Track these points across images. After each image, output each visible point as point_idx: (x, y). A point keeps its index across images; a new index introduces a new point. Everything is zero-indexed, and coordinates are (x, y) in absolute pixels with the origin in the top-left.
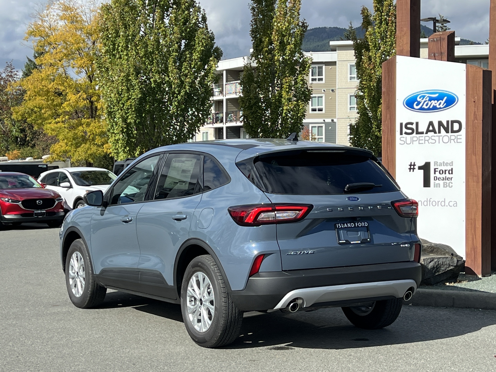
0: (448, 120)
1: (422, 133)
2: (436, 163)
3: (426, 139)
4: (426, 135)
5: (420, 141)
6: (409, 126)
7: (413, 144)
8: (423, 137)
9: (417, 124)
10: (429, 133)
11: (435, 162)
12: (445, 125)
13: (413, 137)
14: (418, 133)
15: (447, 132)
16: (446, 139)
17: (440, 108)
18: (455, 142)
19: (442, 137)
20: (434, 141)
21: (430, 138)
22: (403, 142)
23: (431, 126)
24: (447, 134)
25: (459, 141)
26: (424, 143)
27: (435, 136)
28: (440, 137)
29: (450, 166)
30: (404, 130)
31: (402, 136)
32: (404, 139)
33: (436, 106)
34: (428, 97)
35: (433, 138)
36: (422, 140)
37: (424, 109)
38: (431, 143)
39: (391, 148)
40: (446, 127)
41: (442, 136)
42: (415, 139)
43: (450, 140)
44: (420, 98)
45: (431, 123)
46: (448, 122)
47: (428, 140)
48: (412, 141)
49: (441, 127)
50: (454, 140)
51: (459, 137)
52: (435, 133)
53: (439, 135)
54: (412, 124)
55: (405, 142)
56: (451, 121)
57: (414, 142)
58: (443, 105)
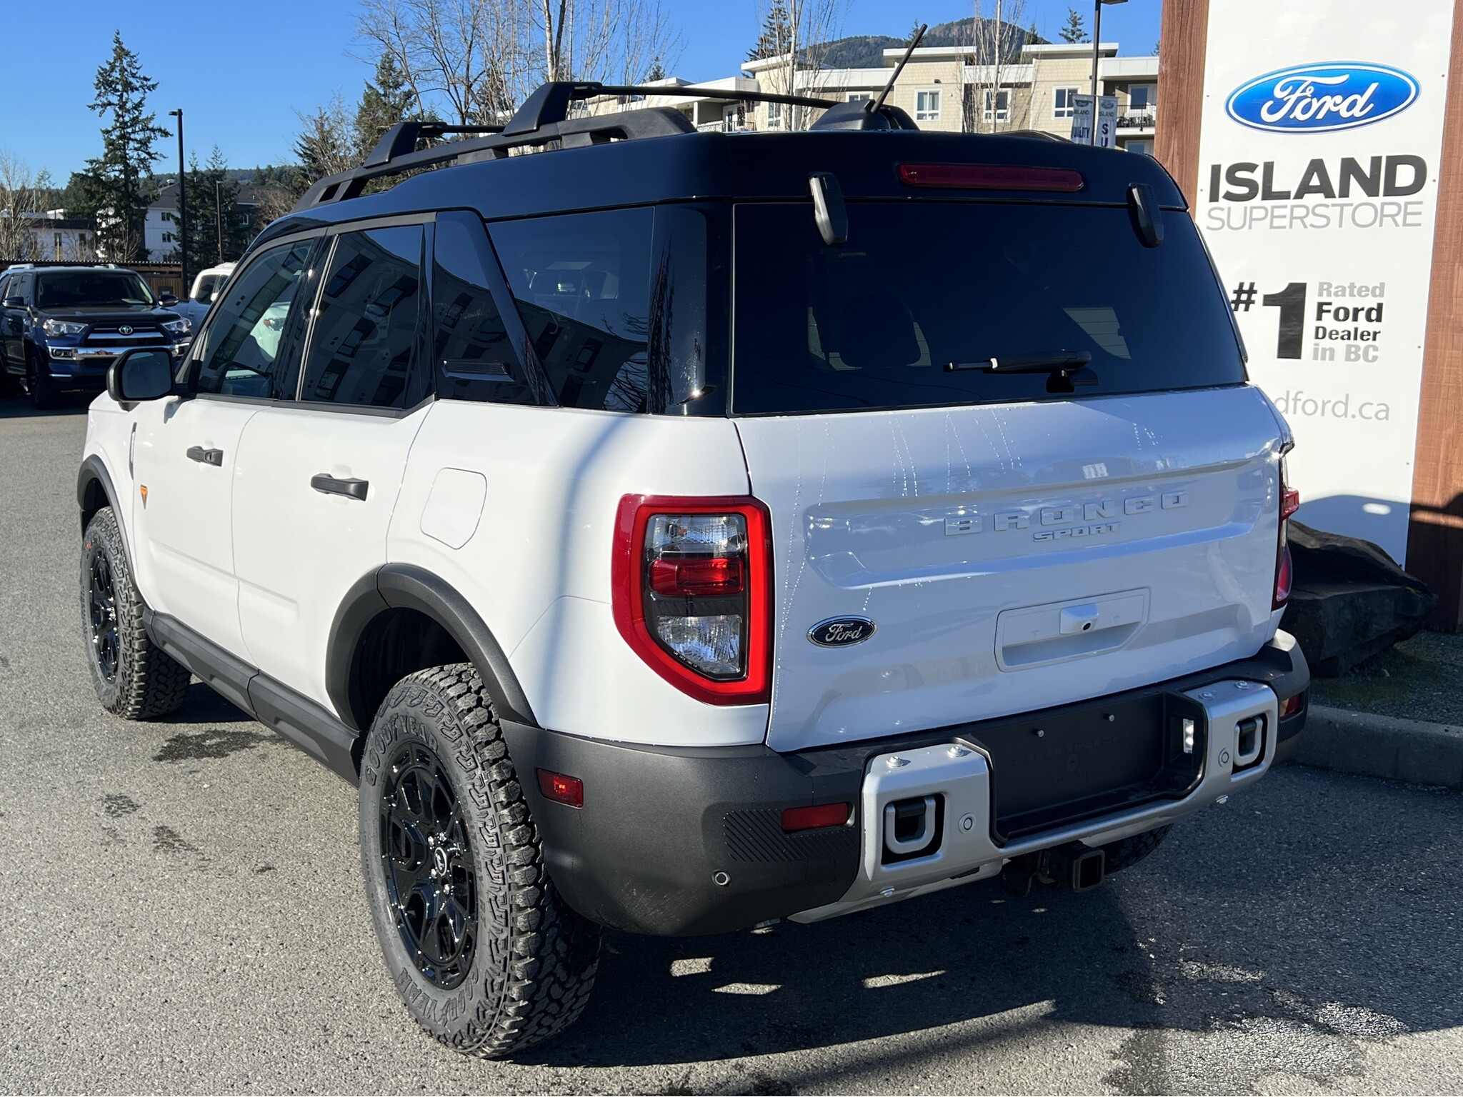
1: (1285, 195)
2: (1324, 287)
3: (1295, 215)
4: (1298, 202)
5: (1275, 220)
6: (1241, 174)
7: (1250, 228)
8: (1286, 207)
9: (1269, 168)
10: (1306, 195)
11: (1321, 284)
12: (1367, 169)
13: (1252, 208)
15: (1371, 189)
16: (1366, 215)
17: (1353, 119)
18: (1397, 225)
19: (1352, 208)
21: (1311, 211)
23: (1315, 175)
24: (1373, 200)
25: (1410, 219)
26: (1288, 227)
27: (1327, 206)
28: (1346, 208)
29: (1374, 295)
30: (1225, 187)
31: (1215, 205)
32: (1223, 215)
33: (1338, 112)
34: (1313, 84)
35: (1318, 210)
36: (1285, 217)
37: (1294, 123)
38: (1312, 225)
40: (1369, 176)
41: (1351, 205)
42: (1258, 213)
43: (1380, 216)
44: (1283, 89)
46: (1376, 162)
47: (1302, 218)
48: (1249, 220)
50: (1393, 216)
51: (1411, 208)
52: (1330, 194)
53: (1344, 200)
54: (1251, 167)
55: (1226, 223)
56: (1389, 158)
57: (1253, 222)
58: (1361, 110)
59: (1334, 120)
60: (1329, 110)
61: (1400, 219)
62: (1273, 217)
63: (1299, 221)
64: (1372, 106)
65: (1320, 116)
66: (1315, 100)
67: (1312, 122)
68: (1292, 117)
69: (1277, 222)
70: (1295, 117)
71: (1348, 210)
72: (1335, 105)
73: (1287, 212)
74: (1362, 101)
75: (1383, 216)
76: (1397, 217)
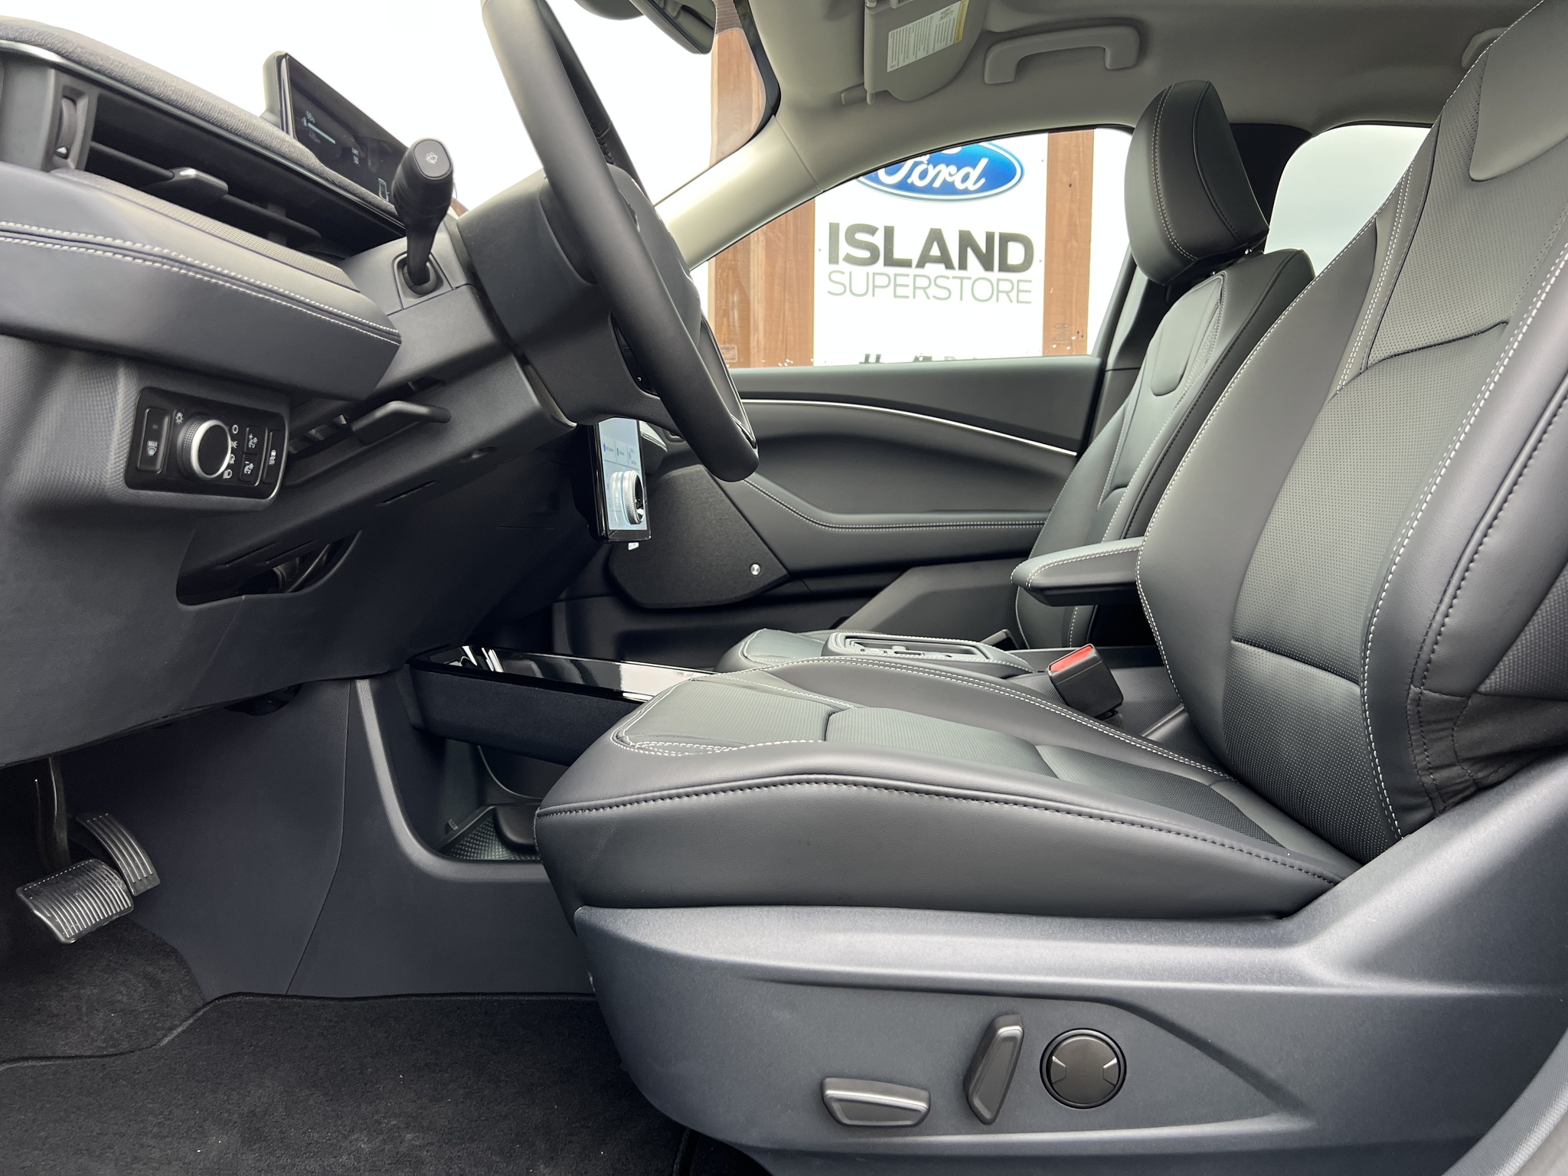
0: (990, 230)
1: (906, 263)
3: (917, 285)
4: (920, 271)
5: (898, 288)
6: (861, 236)
7: (873, 295)
8: (908, 275)
9: (889, 233)
10: (928, 265)
12: (983, 245)
13: (874, 274)
14: (890, 261)
15: (987, 265)
16: (983, 289)
17: (966, 191)
18: (1011, 301)
19: (971, 281)
20: (944, 294)
21: (934, 282)
22: (841, 289)
23: (935, 244)
24: (988, 274)
25: (1023, 297)
26: (911, 295)
27: (948, 278)
28: (965, 281)
30: (844, 248)
31: (834, 267)
32: (845, 279)
33: (953, 183)
35: (940, 282)
36: (907, 286)
37: (912, 188)
38: (934, 297)
39: (796, 305)
40: (984, 249)
41: (970, 278)
42: (881, 281)
43: (996, 292)
45: (936, 236)
46: (990, 238)
47: (924, 289)
48: (872, 288)
49: (969, 250)
50: (1007, 293)
51: (1023, 286)
52: (949, 266)
53: (962, 273)
54: (872, 231)
55: (847, 288)
56: (1000, 233)
57: (876, 290)
58: (975, 183)
59: (948, 189)
60: (945, 179)
61: (1013, 295)
62: (896, 285)
63: (922, 291)
64: (983, 181)
65: (937, 184)
66: (931, 167)
67: (928, 189)
68: (909, 181)
69: (900, 291)
70: (912, 182)
71: (967, 284)
72: (950, 175)
73: (909, 281)
74: (975, 173)
75: (998, 291)
76: (1010, 294)
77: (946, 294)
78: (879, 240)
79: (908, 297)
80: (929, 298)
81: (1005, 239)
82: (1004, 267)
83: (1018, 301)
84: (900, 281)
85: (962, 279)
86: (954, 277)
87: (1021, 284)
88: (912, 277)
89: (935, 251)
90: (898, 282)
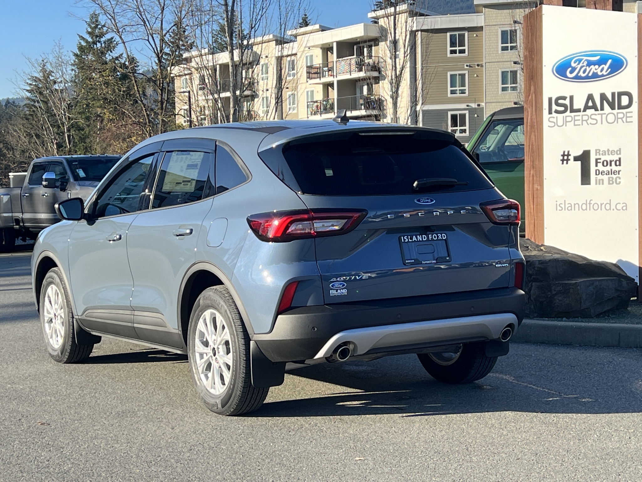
1: (579, 110)
2: (597, 152)
3: (584, 119)
4: (584, 113)
7: (566, 126)
9: (571, 98)
10: (587, 110)
11: (596, 150)
12: (610, 98)
13: (566, 117)
14: (572, 111)
17: (603, 76)
18: (624, 122)
21: (590, 117)
22: (553, 124)
24: (613, 111)
25: (629, 120)
27: (596, 115)
28: (603, 115)
29: (617, 154)
30: (554, 107)
31: (551, 115)
32: (555, 120)
33: (597, 73)
34: (586, 60)
35: (593, 117)
36: (579, 120)
37: (581, 78)
38: (590, 124)
39: (536, 133)
40: (611, 101)
41: (605, 114)
42: (569, 119)
44: (575, 62)
45: (591, 97)
46: (613, 94)
48: (565, 122)
49: (605, 101)
52: (596, 110)
53: (602, 112)
54: (564, 98)
55: (556, 124)
56: (618, 93)
57: (567, 123)
58: (606, 72)
59: (596, 76)
60: (594, 73)
63: (585, 122)
64: (610, 70)
65: (590, 75)
66: (588, 67)
67: (587, 77)
68: (579, 75)
70: (580, 75)
71: (604, 116)
72: (596, 69)
74: (606, 67)
75: (618, 118)
76: (623, 119)
77: (595, 122)
78: (567, 102)
79: (580, 125)
80: (588, 124)
81: (620, 94)
82: (620, 107)
83: (627, 122)
84: (576, 118)
85: (602, 114)
86: (599, 114)
87: (628, 114)
88: (581, 117)
89: (590, 104)
90: (576, 119)
